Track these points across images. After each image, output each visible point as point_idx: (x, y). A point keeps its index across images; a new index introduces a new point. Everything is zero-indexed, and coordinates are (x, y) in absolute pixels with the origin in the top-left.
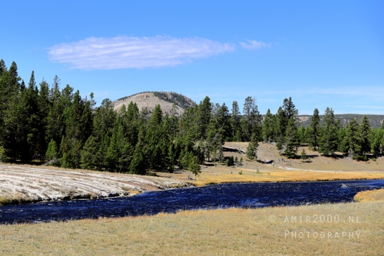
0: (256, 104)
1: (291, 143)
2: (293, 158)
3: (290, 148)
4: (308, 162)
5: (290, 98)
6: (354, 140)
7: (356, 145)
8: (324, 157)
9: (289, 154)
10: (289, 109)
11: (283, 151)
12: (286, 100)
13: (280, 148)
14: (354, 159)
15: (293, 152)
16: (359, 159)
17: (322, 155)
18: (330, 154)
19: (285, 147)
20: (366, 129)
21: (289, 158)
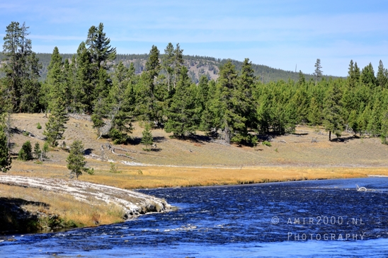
0: (27, 37)
1: (121, 113)
2: (125, 143)
3: (120, 124)
4: (155, 150)
5: (101, 26)
6: (231, 106)
7: (237, 117)
8: (176, 140)
9: (116, 137)
10: (99, 46)
11: (105, 130)
12: (93, 30)
13: (98, 125)
14: (231, 142)
15: (124, 132)
16: (242, 143)
17: (172, 137)
18: (186, 134)
19: (108, 123)
20: (248, 84)
21: (118, 143)
